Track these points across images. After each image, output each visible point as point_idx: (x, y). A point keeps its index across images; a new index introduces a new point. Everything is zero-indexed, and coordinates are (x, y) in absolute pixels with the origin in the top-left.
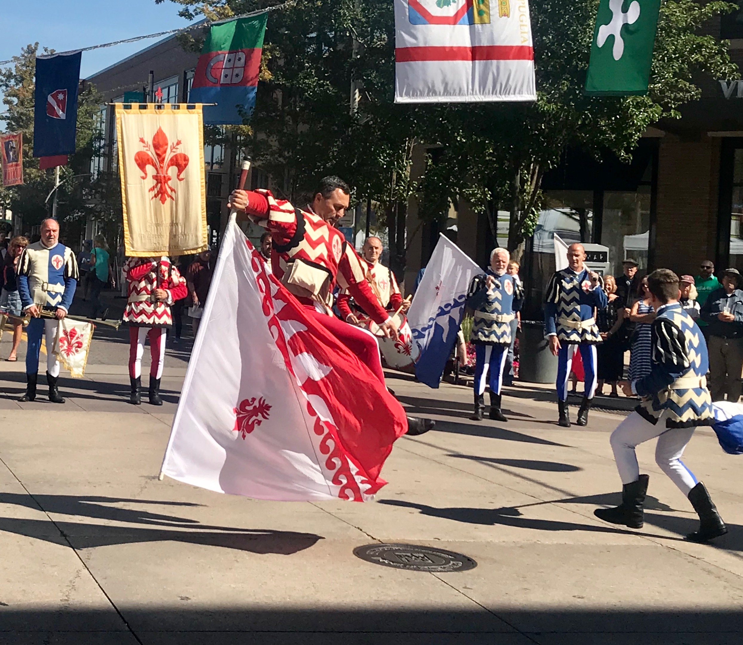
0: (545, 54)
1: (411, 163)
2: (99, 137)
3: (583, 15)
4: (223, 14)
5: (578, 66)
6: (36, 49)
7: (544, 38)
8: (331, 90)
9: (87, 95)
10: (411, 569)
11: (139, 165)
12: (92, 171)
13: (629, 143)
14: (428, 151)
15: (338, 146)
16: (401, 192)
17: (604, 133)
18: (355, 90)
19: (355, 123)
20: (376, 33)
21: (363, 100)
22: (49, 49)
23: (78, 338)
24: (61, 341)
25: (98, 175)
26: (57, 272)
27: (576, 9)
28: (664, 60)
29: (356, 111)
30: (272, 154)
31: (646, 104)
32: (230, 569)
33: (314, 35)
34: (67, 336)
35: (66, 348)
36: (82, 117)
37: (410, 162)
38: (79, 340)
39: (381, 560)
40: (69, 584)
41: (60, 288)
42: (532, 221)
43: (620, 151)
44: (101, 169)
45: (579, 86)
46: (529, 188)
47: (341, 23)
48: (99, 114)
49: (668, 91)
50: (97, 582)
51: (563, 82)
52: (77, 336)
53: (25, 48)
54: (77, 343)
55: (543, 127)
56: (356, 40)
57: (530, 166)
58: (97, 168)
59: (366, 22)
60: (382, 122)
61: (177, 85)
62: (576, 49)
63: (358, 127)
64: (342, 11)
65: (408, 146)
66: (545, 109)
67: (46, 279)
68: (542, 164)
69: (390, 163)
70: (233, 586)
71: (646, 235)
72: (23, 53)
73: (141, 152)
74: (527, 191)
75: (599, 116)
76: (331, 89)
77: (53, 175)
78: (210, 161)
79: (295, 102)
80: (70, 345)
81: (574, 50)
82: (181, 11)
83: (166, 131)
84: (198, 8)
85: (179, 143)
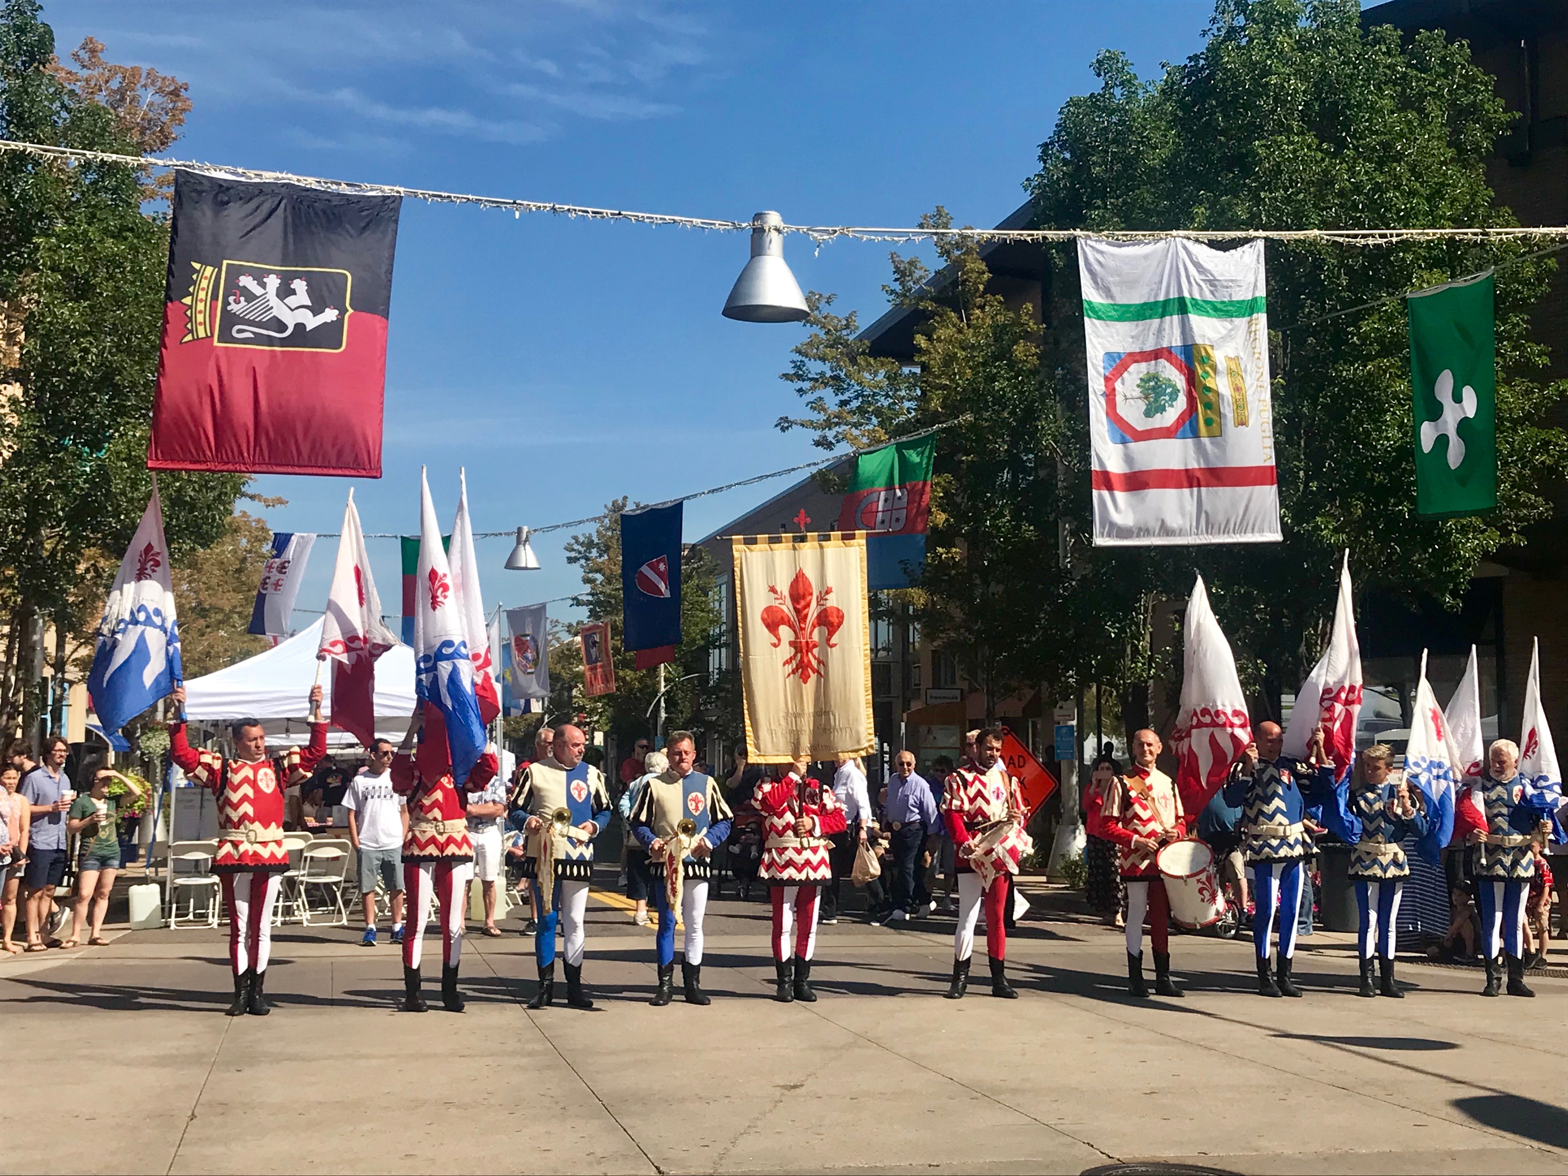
1: (1151, 630)
2: (719, 621)
4: (872, 439)
6: (624, 505)
9: (697, 563)
11: (768, 626)
12: (711, 670)
13: (1457, 585)
16: (1140, 671)
18: (1065, 531)
19: (1069, 579)
21: (1078, 546)
22: (641, 502)
25: (719, 675)
29: (1069, 561)
31: (1476, 527)
36: (692, 595)
37: (1149, 629)
43: (1443, 595)
44: (724, 667)
48: (716, 589)
49: (1505, 508)
51: (1356, 503)
53: (610, 505)
56: (1061, 462)
57: (1318, 624)
58: (718, 666)
59: (1073, 437)
64: (1038, 424)
65: (1145, 605)
66: (1332, 542)
69: (1121, 631)
71: (1495, 719)
72: (607, 512)
73: (770, 607)
75: (1410, 548)
77: (657, 676)
82: (816, 438)
83: (811, 575)
84: (840, 433)
85: (828, 591)
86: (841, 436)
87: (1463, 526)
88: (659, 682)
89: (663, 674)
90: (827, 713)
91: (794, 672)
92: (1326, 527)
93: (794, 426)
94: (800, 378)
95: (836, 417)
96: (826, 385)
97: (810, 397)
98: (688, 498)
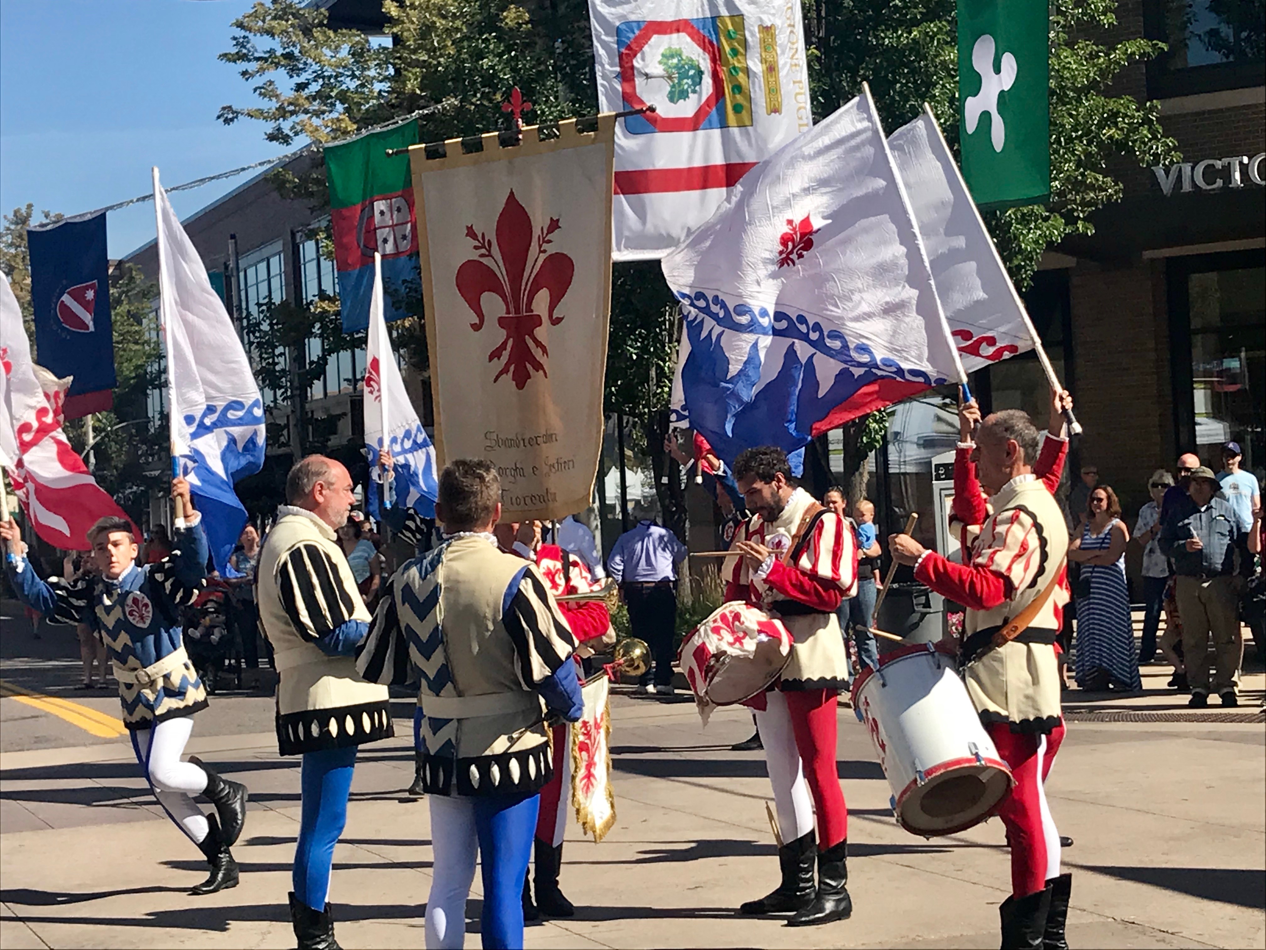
1: (677, 348)
4: (338, 129)
6: (29, 215)
9: (128, 285)
12: (150, 414)
16: (666, 396)
22: (52, 214)
28: (1059, 143)
31: (1038, 215)
36: (122, 324)
37: (675, 346)
42: (878, 422)
48: (151, 316)
53: (11, 216)
61: (282, 255)
65: (669, 319)
69: (643, 351)
72: (7, 225)
84: (298, 124)
87: (1023, 215)
88: (86, 434)
89: (91, 422)
93: (240, 117)
94: (244, 57)
96: (277, 65)
97: (258, 81)
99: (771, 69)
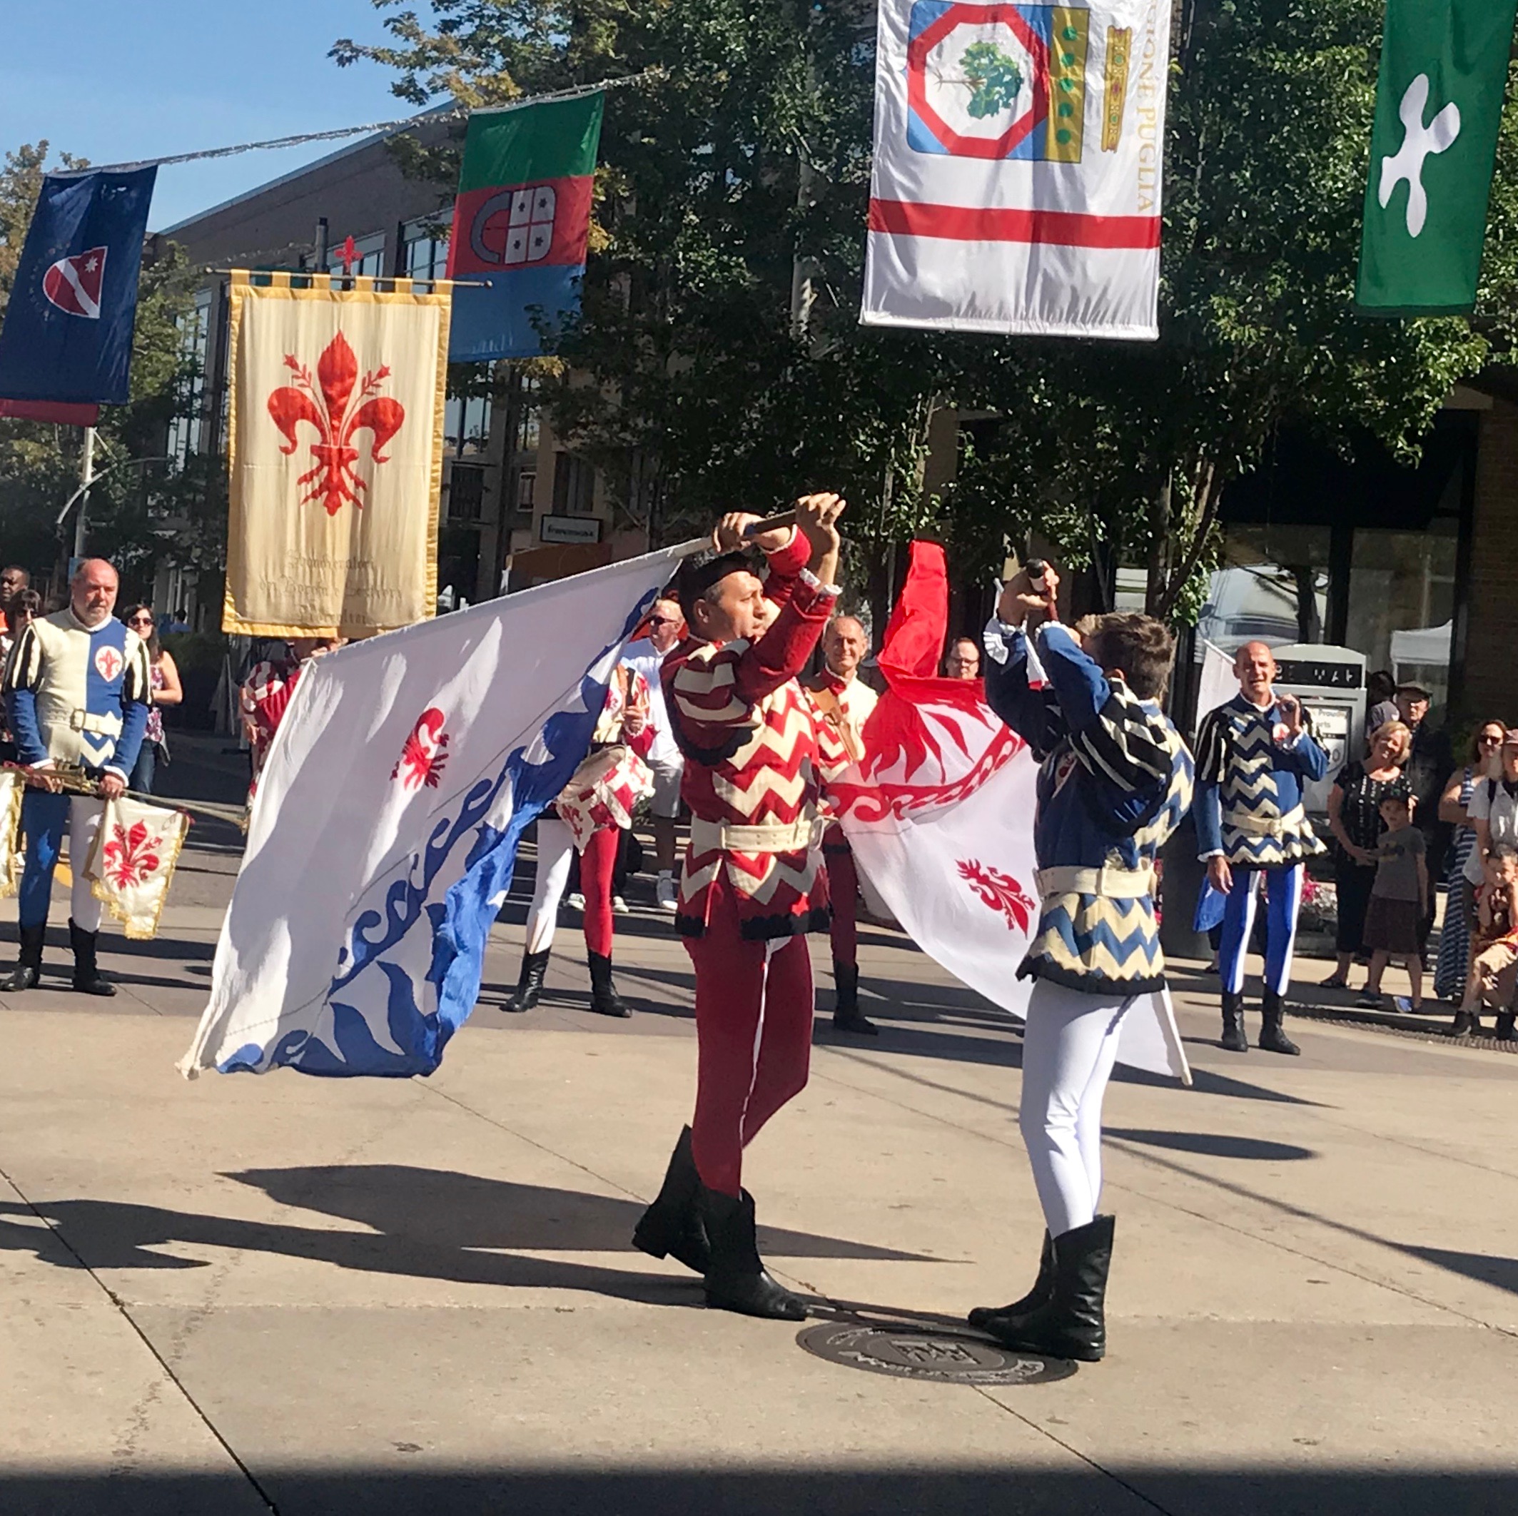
0: (1234, 212)
1: (928, 453)
2: (193, 373)
3: (1321, 127)
4: (494, 92)
5: (1307, 244)
6: (41, 156)
7: (1233, 176)
8: (748, 279)
9: (166, 270)
10: (929, 1379)
11: (278, 421)
12: (171, 451)
13: (1415, 421)
14: (965, 426)
15: (762, 410)
16: (903, 517)
17: (1360, 396)
18: (804, 281)
19: (801, 356)
20: (853, 150)
21: (819, 303)
22: (74, 159)
23: (149, 846)
24: (109, 851)
25: (186, 461)
26: (108, 686)
27: (1306, 113)
28: (1496, 236)
29: (804, 328)
30: (608, 423)
31: (1456, 333)
32: (513, 1379)
33: (707, 149)
34: (124, 840)
35: (119, 869)
36: (151, 322)
37: (924, 451)
38: (151, 852)
39: (861, 1359)
40: (134, 1415)
41: (111, 724)
42: (1195, 591)
43: (1395, 437)
44: (194, 447)
45: (1308, 288)
46: (1193, 516)
47: (773, 124)
48: (192, 315)
49: (1503, 306)
50: (200, 1412)
51: (1274, 277)
52: (146, 841)
53: (16, 154)
54: (145, 857)
55: (1227, 379)
56: (808, 163)
57: (1195, 467)
58: (183, 446)
59: (831, 124)
60: (863, 355)
61: (382, 255)
62: (1305, 203)
63: (808, 365)
64: (776, 97)
65: (922, 411)
66: (1233, 337)
67: (83, 704)
68: (1222, 462)
69: (882, 452)
70: (521, 1418)
71: (1446, 630)
72: (10, 166)
73: (286, 389)
74: (1187, 522)
75: (1351, 357)
76: (748, 275)
77: (78, 457)
78: (455, 435)
79: (664, 303)
80: (128, 862)
81: (1300, 206)
82: (398, 82)
83: (355, 343)
84: (440, 77)
85: (383, 373)
86: (439, 83)
87: (1437, 329)
88: (82, 468)
89: (91, 453)
90: (363, 565)
91: (315, 495)
92: (1226, 314)
93: (361, 57)
95: (435, 48)
98: (166, 160)
99: (1117, 89)
